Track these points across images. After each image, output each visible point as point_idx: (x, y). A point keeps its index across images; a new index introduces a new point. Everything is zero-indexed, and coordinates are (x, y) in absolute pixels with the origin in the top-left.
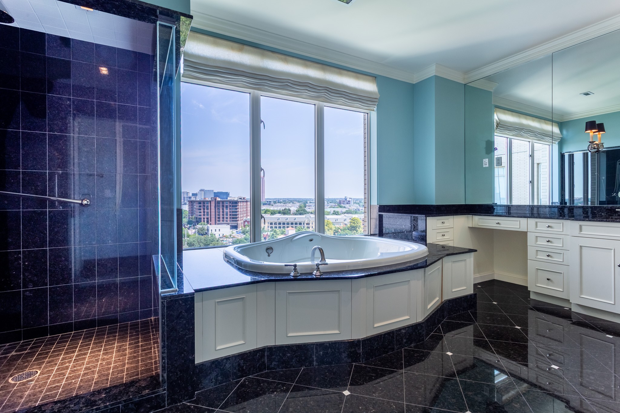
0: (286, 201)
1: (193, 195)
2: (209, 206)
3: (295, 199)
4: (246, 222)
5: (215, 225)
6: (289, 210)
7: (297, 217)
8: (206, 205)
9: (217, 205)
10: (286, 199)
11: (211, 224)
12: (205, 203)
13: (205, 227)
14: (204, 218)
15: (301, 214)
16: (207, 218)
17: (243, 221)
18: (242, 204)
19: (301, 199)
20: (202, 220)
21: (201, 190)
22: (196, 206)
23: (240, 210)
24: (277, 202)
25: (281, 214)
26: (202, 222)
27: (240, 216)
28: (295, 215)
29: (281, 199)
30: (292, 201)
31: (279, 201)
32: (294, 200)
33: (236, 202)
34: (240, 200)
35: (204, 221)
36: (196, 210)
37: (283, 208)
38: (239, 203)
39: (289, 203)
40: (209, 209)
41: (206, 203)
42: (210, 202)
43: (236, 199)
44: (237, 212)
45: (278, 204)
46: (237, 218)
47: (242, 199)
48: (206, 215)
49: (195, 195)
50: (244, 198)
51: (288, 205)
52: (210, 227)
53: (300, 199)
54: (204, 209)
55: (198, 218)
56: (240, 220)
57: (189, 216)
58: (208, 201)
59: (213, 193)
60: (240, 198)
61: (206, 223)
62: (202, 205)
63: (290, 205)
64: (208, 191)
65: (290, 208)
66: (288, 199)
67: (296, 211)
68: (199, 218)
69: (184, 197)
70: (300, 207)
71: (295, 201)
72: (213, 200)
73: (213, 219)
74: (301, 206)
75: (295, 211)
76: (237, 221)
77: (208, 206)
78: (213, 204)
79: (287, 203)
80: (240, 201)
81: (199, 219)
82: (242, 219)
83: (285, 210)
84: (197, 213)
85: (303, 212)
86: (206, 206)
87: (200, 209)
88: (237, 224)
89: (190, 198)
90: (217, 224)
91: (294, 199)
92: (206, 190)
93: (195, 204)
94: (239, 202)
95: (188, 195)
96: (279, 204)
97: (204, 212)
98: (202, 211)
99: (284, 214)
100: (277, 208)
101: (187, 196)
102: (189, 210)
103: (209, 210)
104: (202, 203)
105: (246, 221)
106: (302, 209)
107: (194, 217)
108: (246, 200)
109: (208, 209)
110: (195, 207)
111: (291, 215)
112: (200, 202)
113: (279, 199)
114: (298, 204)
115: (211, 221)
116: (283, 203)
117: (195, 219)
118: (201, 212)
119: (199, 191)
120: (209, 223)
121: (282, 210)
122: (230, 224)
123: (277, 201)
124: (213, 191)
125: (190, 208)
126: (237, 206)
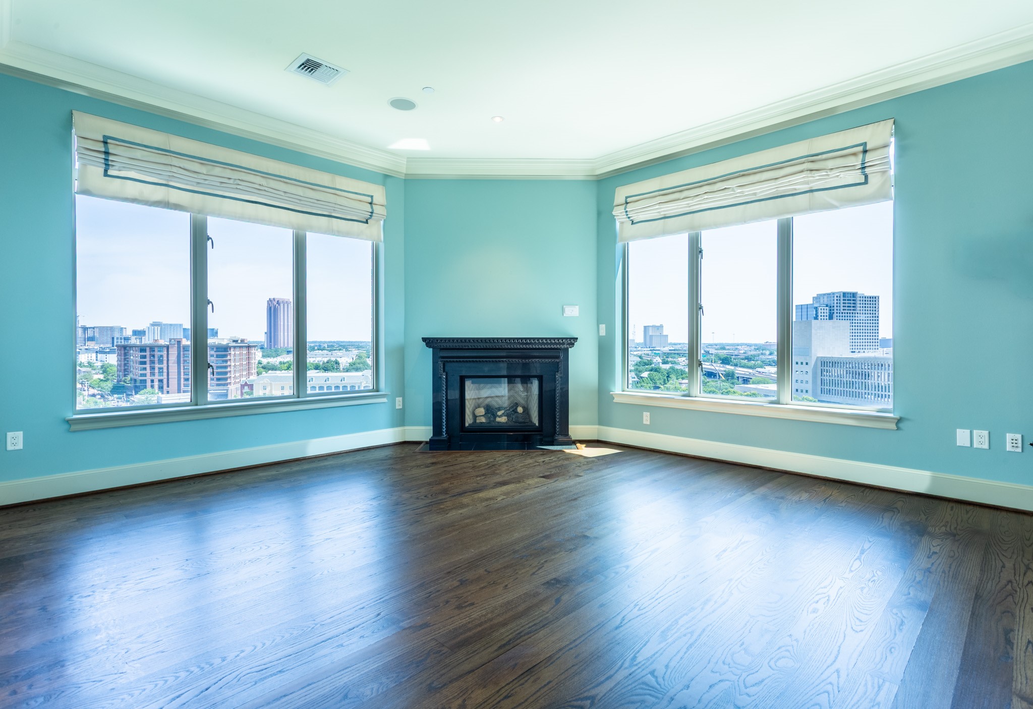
0: (333, 346)
1: (136, 333)
2: (165, 356)
3: (352, 342)
4: (246, 388)
5: (178, 393)
6: (337, 363)
7: (347, 376)
8: (157, 354)
9: (182, 353)
10: (334, 342)
11: (168, 392)
12: (154, 351)
13: (152, 399)
14: (152, 381)
15: (357, 370)
16: (161, 381)
17: (239, 386)
18: (237, 353)
19: (363, 342)
20: (149, 384)
21: (155, 324)
22: (135, 356)
23: (233, 364)
24: (316, 348)
25: (318, 371)
26: (149, 389)
27: (233, 376)
28: (347, 371)
29: (325, 342)
30: (344, 346)
31: (320, 346)
32: (350, 345)
33: (226, 348)
34: (234, 344)
35: (152, 387)
36: (135, 364)
37: (326, 360)
38: (232, 350)
39: (340, 350)
40: (165, 362)
41: (156, 349)
42: (168, 347)
43: (224, 343)
44: (226, 367)
45: (317, 351)
46: (226, 379)
47: (239, 342)
48: (157, 374)
49: (138, 333)
50: (242, 341)
51: (336, 353)
52: (163, 399)
53: (361, 342)
54: (152, 362)
55: (138, 382)
56: (235, 383)
57: (119, 376)
58: (161, 347)
59: (182, 330)
60: (234, 341)
61: (157, 391)
62: (148, 353)
63: (339, 353)
64: (171, 325)
65: (339, 359)
66: (338, 343)
67: (350, 364)
68: (140, 380)
69: (113, 338)
70: (359, 357)
71: (352, 345)
72: (175, 344)
73: (174, 382)
74: (362, 354)
75: (348, 365)
76: (227, 384)
77: (162, 356)
78: (173, 352)
79: (335, 350)
80: (235, 347)
81: (141, 383)
82: (238, 380)
83: (327, 363)
84: (136, 371)
85: (361, 367)
86: (156, 356)
87: (145, 363)
88: (227, 390)
89: (127, 339)
90: (182, 391)
91: (349, 342)
92: (165, 325)
93: (132, 352)
94: (230, 348)
95: (124, 334)
96: (320, 351)
97: (153, 368)
98: (148, 366)
99: (325, 370)
100: (314, 359)
101: (122, 335)
102: (118, 365)
103: (165, 365)
104: (148, 349)
105: (246, 384)
106: (362, 360)
107: (128, 378)
108: (246, 343)
109: (161, 362)
110: (132, 357)
111: (340, 371)
112: (143, 349)
113: (321, 342)
114: (355, 352)
115: (168, 386)
116: (327, 350)
117: (133, 382)
118: (145, 369)
119: (149, 325)
120: (165, 391)
121: (324, 363)
122: (212, 391)
123: (316, 346)
124: (181, 325)
125: (120, 361)
126: (226, 356)
